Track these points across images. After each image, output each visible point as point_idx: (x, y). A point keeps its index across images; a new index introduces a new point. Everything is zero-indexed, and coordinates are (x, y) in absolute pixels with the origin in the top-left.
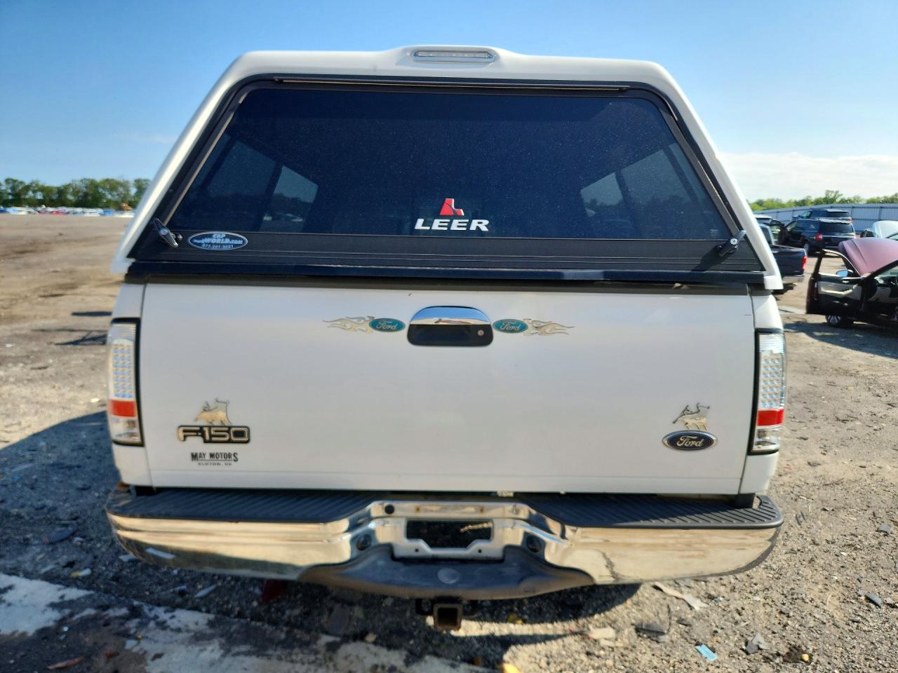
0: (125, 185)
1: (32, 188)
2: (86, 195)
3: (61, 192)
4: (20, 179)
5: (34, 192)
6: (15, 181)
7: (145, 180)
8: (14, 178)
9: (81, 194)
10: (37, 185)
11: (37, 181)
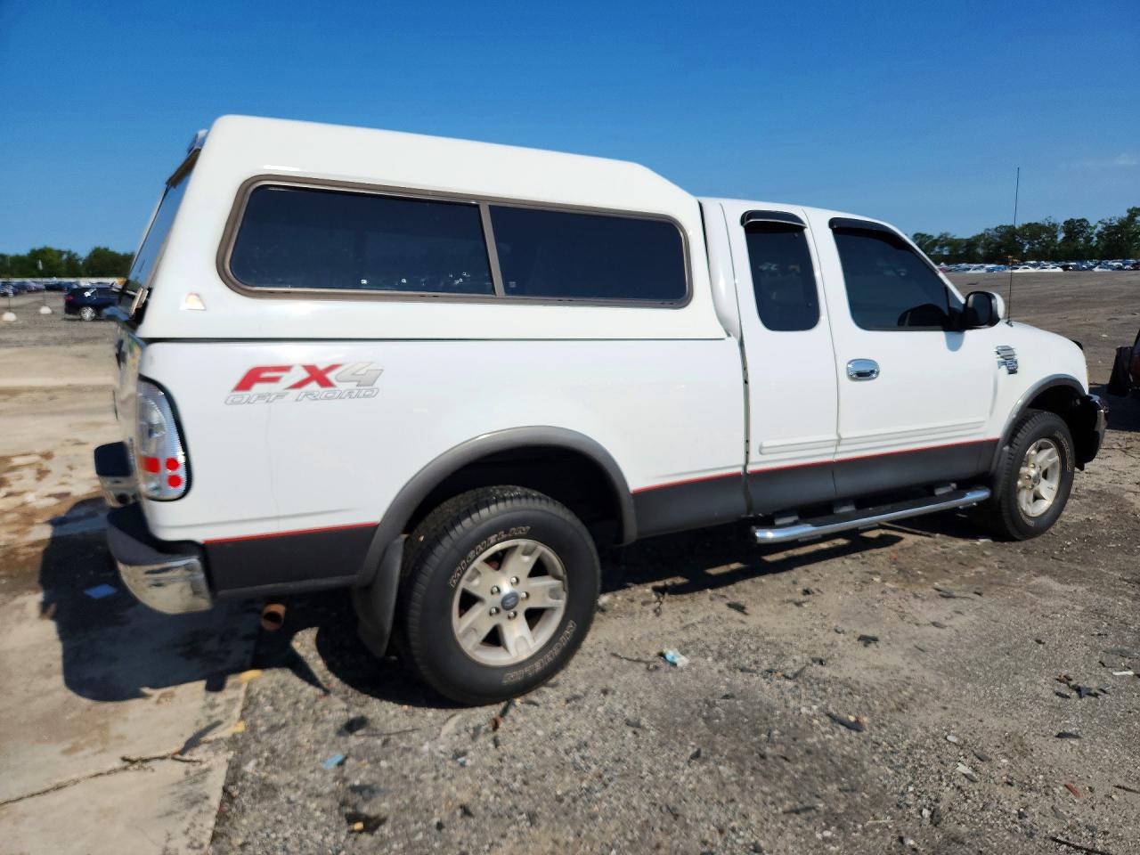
0: (1051, 230)
1: (939, 243)
2: (1000, 246)
3: (971, 244)
4: (929, 233)
5: (942, 247)
6: (923, 236)
7: (1078, 221)
8: (923, 232)
9: (993, 245)
10: (946, 238)
11: (946, 234)
